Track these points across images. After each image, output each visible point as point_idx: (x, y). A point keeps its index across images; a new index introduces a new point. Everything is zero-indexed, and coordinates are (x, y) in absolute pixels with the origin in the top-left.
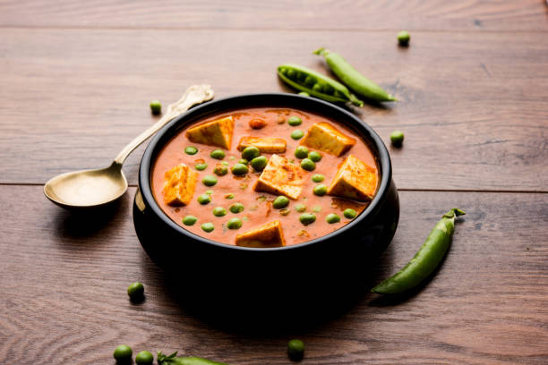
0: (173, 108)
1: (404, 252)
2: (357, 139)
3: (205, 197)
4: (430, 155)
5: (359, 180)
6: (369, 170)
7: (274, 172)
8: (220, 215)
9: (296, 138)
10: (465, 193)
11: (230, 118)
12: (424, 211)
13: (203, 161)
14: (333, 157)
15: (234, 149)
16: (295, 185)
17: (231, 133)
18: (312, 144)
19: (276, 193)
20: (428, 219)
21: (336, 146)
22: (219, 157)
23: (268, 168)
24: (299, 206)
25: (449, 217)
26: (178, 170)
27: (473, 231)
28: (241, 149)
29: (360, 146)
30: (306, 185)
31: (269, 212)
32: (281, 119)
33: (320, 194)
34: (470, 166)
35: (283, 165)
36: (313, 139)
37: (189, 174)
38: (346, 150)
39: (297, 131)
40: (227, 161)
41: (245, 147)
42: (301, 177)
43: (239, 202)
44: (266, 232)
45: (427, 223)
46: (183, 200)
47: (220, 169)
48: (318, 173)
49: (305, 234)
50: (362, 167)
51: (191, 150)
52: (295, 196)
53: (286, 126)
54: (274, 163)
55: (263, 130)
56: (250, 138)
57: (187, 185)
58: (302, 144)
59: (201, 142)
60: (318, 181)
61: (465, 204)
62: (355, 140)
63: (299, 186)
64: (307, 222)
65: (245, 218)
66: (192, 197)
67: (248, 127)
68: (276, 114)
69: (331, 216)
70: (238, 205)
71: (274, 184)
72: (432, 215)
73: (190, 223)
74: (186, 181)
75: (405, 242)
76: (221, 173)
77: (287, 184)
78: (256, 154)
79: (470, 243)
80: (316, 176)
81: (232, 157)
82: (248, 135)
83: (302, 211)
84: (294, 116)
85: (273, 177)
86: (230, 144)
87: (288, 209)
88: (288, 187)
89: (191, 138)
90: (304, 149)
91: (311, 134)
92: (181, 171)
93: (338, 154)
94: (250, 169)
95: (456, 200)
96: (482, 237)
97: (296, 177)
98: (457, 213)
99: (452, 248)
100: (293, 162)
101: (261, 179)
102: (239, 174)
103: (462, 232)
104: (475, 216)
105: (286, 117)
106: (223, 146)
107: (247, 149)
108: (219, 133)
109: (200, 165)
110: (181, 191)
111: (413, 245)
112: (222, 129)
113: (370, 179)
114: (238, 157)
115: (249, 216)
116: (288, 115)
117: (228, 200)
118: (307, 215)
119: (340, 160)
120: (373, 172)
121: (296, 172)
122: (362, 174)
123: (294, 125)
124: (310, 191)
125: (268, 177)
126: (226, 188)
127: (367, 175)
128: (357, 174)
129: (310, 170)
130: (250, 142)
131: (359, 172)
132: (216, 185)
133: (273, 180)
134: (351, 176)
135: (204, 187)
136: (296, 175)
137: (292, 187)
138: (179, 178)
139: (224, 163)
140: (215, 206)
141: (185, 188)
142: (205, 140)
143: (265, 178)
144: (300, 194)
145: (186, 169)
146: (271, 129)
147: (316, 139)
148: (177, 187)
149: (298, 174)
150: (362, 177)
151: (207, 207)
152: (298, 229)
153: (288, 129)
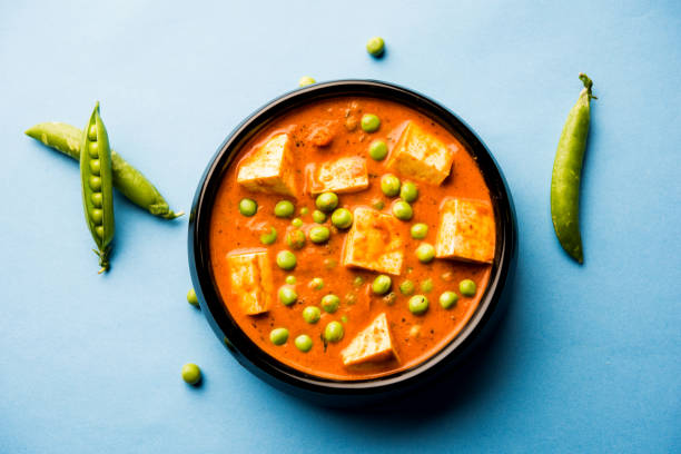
3: (288, 294)
5: (474, 242)
6: (482, 212)
7: (365, 240)
9: (379, 160)
16: (393, 251)
18: (402, 170)
19: (370, 274)
22: (289, 217)
23: (355, 235)
28: (313, 196)
30: (406, 247)
31: (371, 303)
32: (350, 122)
33: (428, 261)
35: (374, 221)
36: (403, 165)
37: (261, 263)
38: (449, 181)
39: (377, 145)
41: (317, 196)
42: (398, 234)
46: (265, 310)
47: (296, 242)
48: (419, 221)
50: (473, 213)
51: (247, 206)
52: (396, 272)
53: (361, 134)
54: (365, 224)
55: (336, 151)
57: (263, 283)
63: (398, 249)
65: (344, 318)
69: (446, 298)
71: (369, 262)
74: (260, 279)
77: (383, 252)
78: (335, 206)
80: (418, 229)
81: (304, 210)
83: (410, 295)
85: (365, 249)
88: (385, 257)
89: (244, 187)
91: (399, 161)
92: (251, 268)
93: (439, 184)
94: (332, 229)
97: (393, 236)
100: (382, 207)
101: (352, 261)
102: (321, 243)
106: (289, 198)
108: (281, 183)
109: (269, 237)
110: (260, 299)
113: (485, 230)
115: (349, 317)
117: (318, 292)
120: (487, 212)
121: (390, 228)
122: (476, 227)
123: (373, 132)
125: (360, 253)
126: (309, 273)
127: (481, 224)
128: (469, 232)
129: (408, 220)
130: (321, 179)
131: (471, 227)
132: (297, 269)
133: (368, 256)
134: (464, 241)
135: (281, 274)
136: (392, 234)
137: (391, 255)
138: (252, 280)
139: (296, 221)
140: (304, 305)
141: (262, 289)
142: (263, 190)
143: (357, 258)
144: (403, 265)
145: (255, 262)
146: (341, 142)
147: (406, 166)
148: (254, 295)
149: (395, 230)
150: (476, 232)
151: (296, 309)
152: (409, 325)
153: (364, 140)
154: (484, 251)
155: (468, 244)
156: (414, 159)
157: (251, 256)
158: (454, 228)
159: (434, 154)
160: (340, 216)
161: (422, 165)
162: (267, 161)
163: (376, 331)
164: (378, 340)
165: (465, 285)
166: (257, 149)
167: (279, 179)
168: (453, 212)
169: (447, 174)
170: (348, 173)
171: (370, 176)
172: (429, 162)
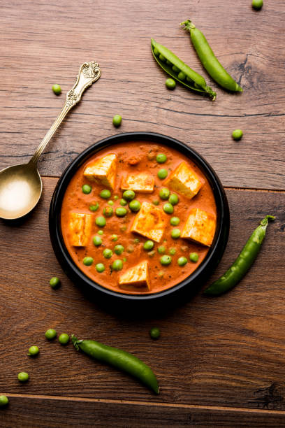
3: (98, 240)
5: (202, 233)
7: (144, 219)
8: (108, 257)
9: (162, 179)
12: (248, 211)
13: (96, 203)
15: (117, 189)
16: (159, 229)
18: (173, 187)
19: (145, 239)
20: (249, 219)
23: (140, 216)
24: (161, 249)
28: (121, 191)
30: (166, 228)
31: (141, 254)
32: (151, 155)
33: (176, 239)
35: (152, 211)
37: (87, 220)
38: (196, 198)
39: (162, 171)
40: (113, 200)
41: (124, 191)
42: (163, 220)
43: (120, 244)
44: (138, 283)
45: (248, 224)
46: (83, 245)
47: (108, 213)
48: (175, 216)
50: (206, 218)
52: (158, 241)
53: (155, 164)
54: (146, 211)
55: (138, 167)
57: (86, 231)
58: (165, 186)
63: (161, 228)
65: (124, 259)
67: (128, 166)
69: (182, 260)
70: (120, 247)
71: (144, 231)
72: (253, 216)
73: (88, 264)
74: (84, 228)
75: (232, 241)
77: (153, 228)
80: (175, 220)
81: (115, 197)
85: (143, 224)
88: (153, 231)
89: (87, 178)
92: (81, 221)
97: (160, 221)
100: (158, 205)
101: (135, 229)
102: (120, 216)
103: (271, 233)
104: (281, 218)
106: (109, 188)
107: (127, 194)
109: (94, 208)
110: (82, 238)
113: (210, 228)
114: (120, 197)
115: (127, 258)
117: (113, 243)
121: (159, 216)
122: (205, 225)
123: (162, 163)
124: (169, 235)
125: (140, 226)
126: (112, 231)
127: (208, 224)
128: (201, 227)
129: (170, 214)
130: (128, 182)
131: (203, 225)
132: (105, 227)
133: (144, 228)
134: (197, 231)
135: (96, 228)
136: (160, 219)
137: (157, 231)
138: (80, 228)
139: (111, 202)
140: (105, 247)
141: (84, 233)
142: (96, 181)
143: (138, 228)
144: (162, 238)
145: (84, 219)
146: (143, 165)
147: (175, 185)
148: (79, 236)
149: (162, 218)
150: (205, 228)
151: (100, 249)
152: (159, 270)
153: (155, 166)
154: (207, 239)
155: (199, 233)
156: (180, 182)
157: (83, 215)
158: (194, 223)
159: (191, 181)
160: (134, 204)
161: (183, 186)
162: (102, 166)
163: (140, 269)
164: (140, 275)
165: (193, 255)
166: (98, 159)
167: (105, 177)
168: (195, 215)
169: (196, 193)
170: (143, 182)
171: (155, 186)
172: (188, 185)
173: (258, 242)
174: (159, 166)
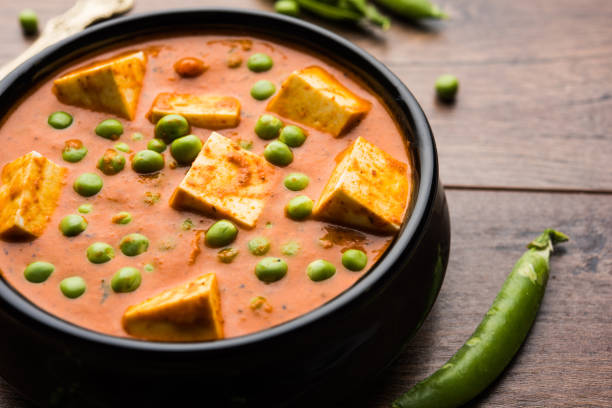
0: (57, 27)
1: (456, 316)
2: (373, 100)
3: (74, 219)
4: (505, 120)
5: (375, 191)
6: (395, 166)
7: (211, 168)
8: (100, 259)
9: (261, 98)
10: (566, 197)
11: (140, 56)
12: (494, 231)
13: (79, 144)
14: (327, 137)
15: (141, 120)
16: (251, 196)
17: (138, 86)
18: (290, 110)
19: (213, 214)
20: (500, 248)
21: (333, 116)
22: (112, 135)
23: (201, 161)
24: (257, 240)
25: (539, 249)
26: (24, 165)
27: (582, 275)
28: (154, 118)
29: (379, 116)
30: (271, 196)
31: (197, 253)
32: (234, 58)
33: (299, 216)
34: (576, 142)
35: (231, 153)
36: (291, 100)
37: (48, 172)
38: (353, 125)
39: (263, 84)
40: (128, 141)
41: (160, 118)
42: (263, 179)
43: (140, 231)
44: (183, 307)
45: (499, 257)
46: (29, 228)
47: (110, 162)
48: (299, 170)
49: (265, 306)
50: (381, 161)
51: (60, 118)
52: (249, 221)
53: (244, 72)
54: (214, 151)
55: (201, 81)
56: (173, 96)
57: (41, 196)
58: (269, 110)
59: (79, 104)
60: (295, 188)
61: (568, 218)
62: (369, 103)
63: (260, 197)
64: (270, 277)
65: (148, 266)
66: (49, 220)
67: (172, 74)
68: (227, 48)
69: (317, 265)
70: (137, 237)
71: (209, 194)
72: (508, 240)
73: (38, 277)
74: (37, 188)
75: (457, 294)
76: (110, 169)
77: (236, 194)
78: (181, 131)
79: (576, 298)
81: (136, 135)
82: (170, 90)
83: (261, 253)
84: (260, 53)
85: (208, 180)
86: (136, 108)
87: (234, 249)
88: (236, 200)
89: (63, 95)
90: (272, 119)
91: (287, 92)
92: (31, 166)
93: (338, 131)
94: (169, 160)
95: (551, 210)
96: (600, 286)
97: (255, 179)
98: (554, 238)
99: (545, 308)
100: (249, 147)
101: (183, 186)
102: (146, 170)
103: (562, 276)
104: (585, 243)
105: (244, 55)
106: (120, 113)
107: (166, 120)
108: (113, 87)
109: (73, 152)
110: (26, 209)
111: (473, 301)
112: (119, 80)
113: (396, 187)
114: (146, 135)
115: (157, 264)
116: (247, 50)
117: (120, 227)
118: (269, 263)
119: (341, 145)
120: (402, 170)
121: (254, 169)
122: (382, 176)
123: (259, 70)
124: (279, 210)
125: (199, 181)
126: (117, 201)
127: (390, 178)
128: (370, 177)
130: (172, 103)
131: (374, 173)
132: (100, 194)
133: (209, 187)
134: (360, 183)
135: (75, 198)
137: (246, 200)
140: (93, 239)
142: (88, 100)
144: (260, 216)
145: (40, 164)
147: (296, 101)
149: (259, 172)
150: (381, 183)
151: (77, 241)
152: (251, 293)
153: (246, 78)
155: (365, 189)
156: (308, 88)
157: (36, 155)
163: (191, 285)
164: (192, 291)
167: (109, 71)
170: (211, 104)
171: (243, 113)
173: (534, 278)
174: (252, 76)
